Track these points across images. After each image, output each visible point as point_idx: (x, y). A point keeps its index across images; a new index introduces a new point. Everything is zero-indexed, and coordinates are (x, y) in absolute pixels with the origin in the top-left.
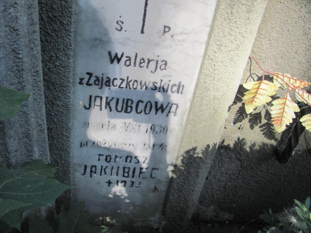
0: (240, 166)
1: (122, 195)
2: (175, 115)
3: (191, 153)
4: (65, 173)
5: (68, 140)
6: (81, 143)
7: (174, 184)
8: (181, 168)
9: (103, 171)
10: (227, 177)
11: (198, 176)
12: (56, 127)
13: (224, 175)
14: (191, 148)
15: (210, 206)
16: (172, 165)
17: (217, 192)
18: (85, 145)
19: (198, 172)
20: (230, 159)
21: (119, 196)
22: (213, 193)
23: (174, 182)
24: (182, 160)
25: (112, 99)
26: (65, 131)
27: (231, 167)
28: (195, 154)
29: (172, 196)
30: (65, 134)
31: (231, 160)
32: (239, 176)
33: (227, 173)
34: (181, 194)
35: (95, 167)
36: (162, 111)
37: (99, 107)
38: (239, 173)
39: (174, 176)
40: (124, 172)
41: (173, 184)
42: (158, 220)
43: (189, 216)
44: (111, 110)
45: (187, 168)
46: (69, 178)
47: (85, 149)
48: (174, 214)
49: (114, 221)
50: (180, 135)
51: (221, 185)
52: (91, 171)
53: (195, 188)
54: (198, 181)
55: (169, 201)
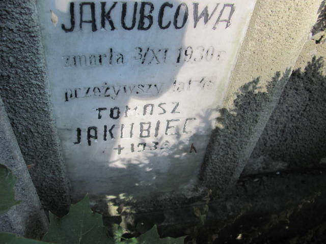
0: (308, 99)
1: (141, 163)
2: (227, 26)
3: (251, 88)
4: (48, 146)
5: (42, 92)
6: (66, 94)
7: (220, 139)
8: (232, 113)
9: (108, 133)
10: (287, 117)
11: (257, 122)
12: (16, 73)
13: (285, 114)
14: (251, 80)
15: (259, 156)
16: (216, 110)
17: (271, 138)
18: (74, 95)
19: (257, 116)
20: (297, 90)
21: (135, 166)
22: (266, 140)
23: (220, 136)
24: (235, 101)
25: (114, 6)
26: (32, 77)
27: (296, 102)
28: (256, 88)
29: (216, 154)
30: (34, 82)
31: (298, 92)
32: (305, 113)
33: (289, 111)
34: (229, 149)
35: (95, 129)
36: (206, 21)
37: (91, 24)
38: (306, 108)
39: (221, 126)
40: (142, 131)
41: (219, 137)
42: (193, 187)
43: (237, 176)
44: (113, 28)
45: (241, 112)
46: (55, 152)
47: (73, 102)
48: (217, 177)
49: (131, 198)
50: (234, 61)
51: (278, 127)
52: (89, 136)
53: (249, 139)
54: (255, 128)
55: (210, 161)
